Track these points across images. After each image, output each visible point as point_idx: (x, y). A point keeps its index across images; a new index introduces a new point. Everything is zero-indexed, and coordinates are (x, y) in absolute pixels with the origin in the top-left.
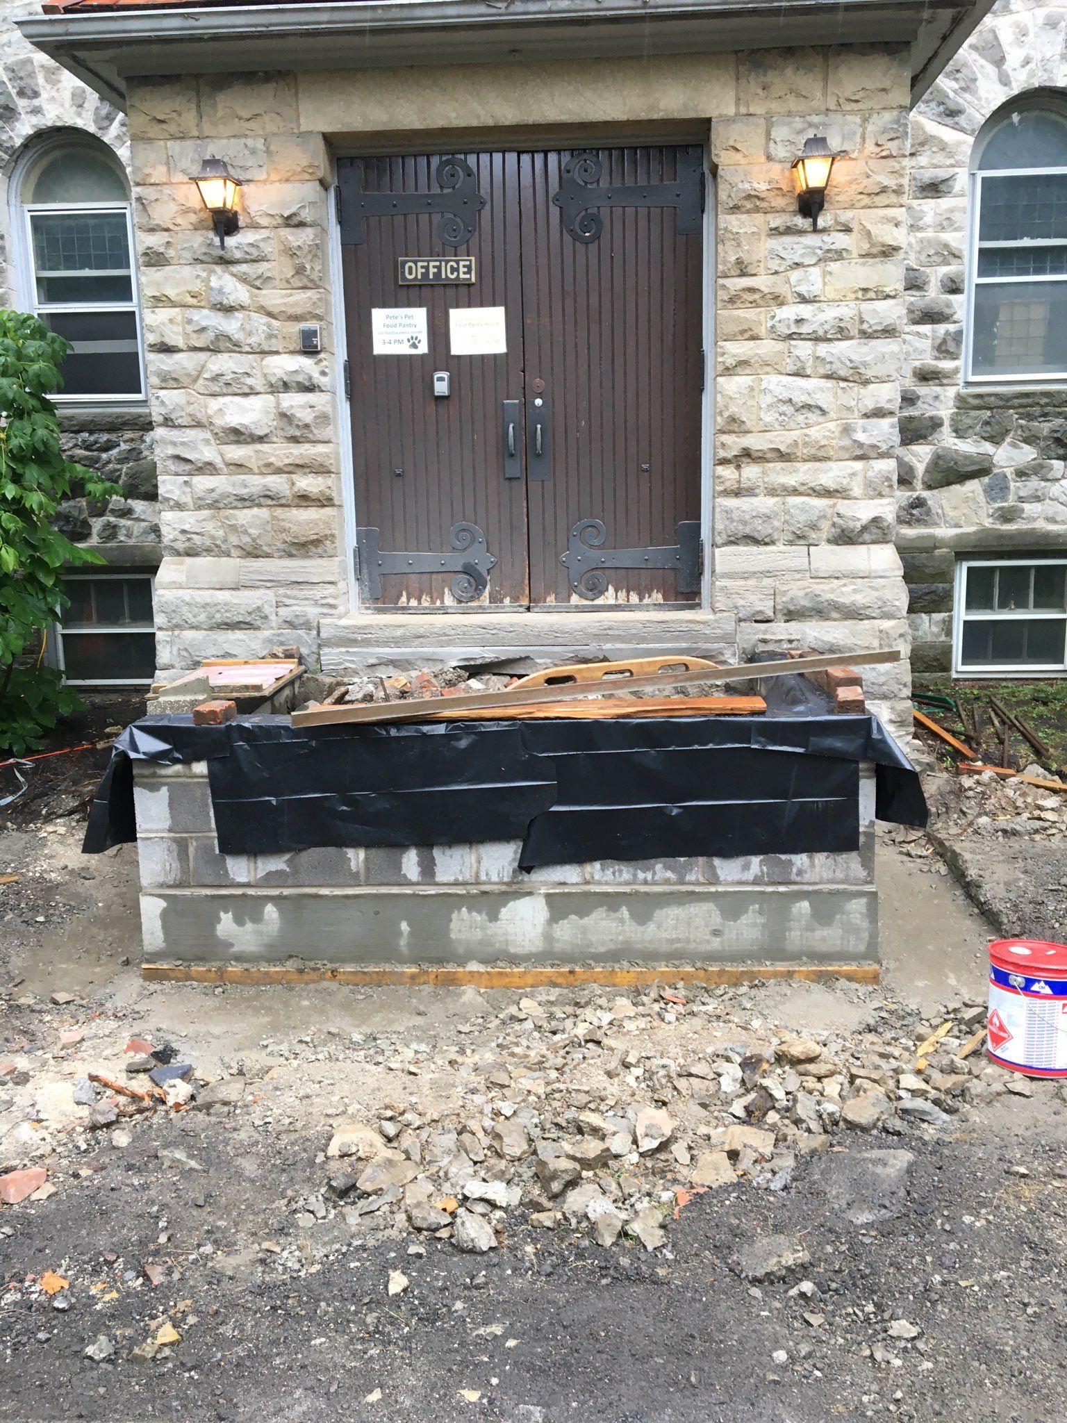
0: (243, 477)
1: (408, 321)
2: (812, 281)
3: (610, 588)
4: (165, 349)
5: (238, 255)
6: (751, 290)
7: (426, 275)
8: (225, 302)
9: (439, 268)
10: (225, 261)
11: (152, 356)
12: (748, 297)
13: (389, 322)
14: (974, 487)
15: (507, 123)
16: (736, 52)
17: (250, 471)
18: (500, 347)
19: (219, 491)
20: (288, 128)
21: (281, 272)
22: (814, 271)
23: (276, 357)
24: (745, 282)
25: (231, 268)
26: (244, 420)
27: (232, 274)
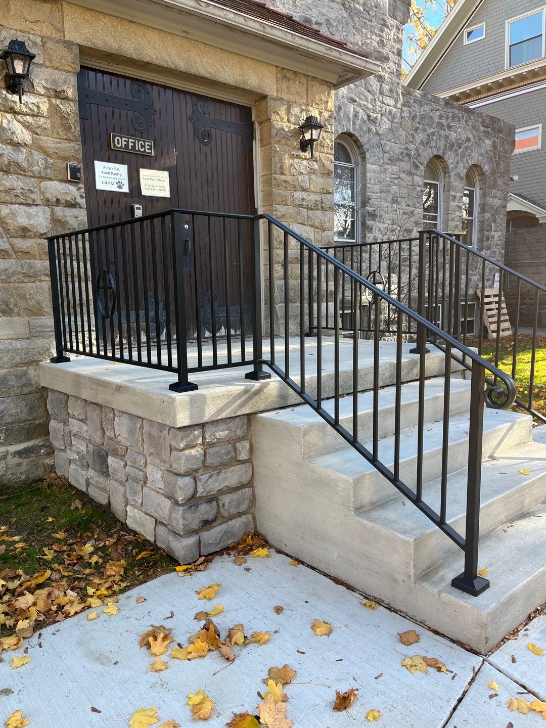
0: (28, 261)
1: (115, 172)
3: (223, 327)
5: (24, 109)
6: (285, 181)
7: (127, 146)
8: (15, 139)
9: (134, 143)
10: (12, 111)
12: (284, 185)
13: (105, 170)
15: (181, 70)
16: (277, 67)
17: (34, 257)
18: (167, 193)
19: (11, 270)
20: (58, 36)
21: (53, 126)
22: (307, 177)
23: (51, 182)
24: (283, 177)
25: (19, 117)
26: (32, 222)
27: (19, 121)
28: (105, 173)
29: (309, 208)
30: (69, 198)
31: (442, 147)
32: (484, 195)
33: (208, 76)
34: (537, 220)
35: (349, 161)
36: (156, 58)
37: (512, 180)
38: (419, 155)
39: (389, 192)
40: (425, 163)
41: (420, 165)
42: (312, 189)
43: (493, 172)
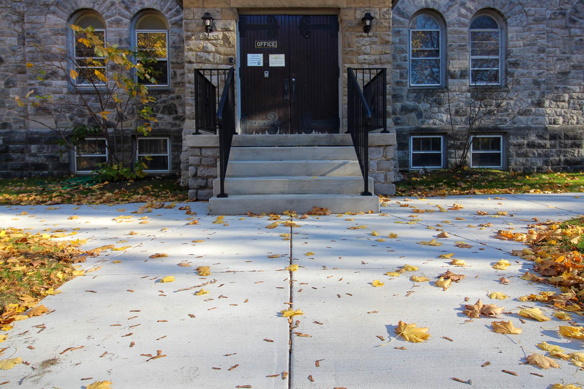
1: (257, 57)
2: (368, 49)
3: (314, 131)
4: (190, 62)
5: (212, 38)
6: (352, 51)
8: (209, 50)
9: (267, 44)
10: (208, 39)
11: (186, 64)
12: (351, 52)
13: (252, 57)
14: (413, 115)
15: (286, 6)
18: (283, 64)
20: (227, 6)
21: (224, 43)
22: (368, 46)
23: (221, 65)
24: (350, 49)
25: (210, 41)
27: (210, 43)
28: (252, 59)
29: (369, 64)
33: (302, 6)
35: (497, 27)
36: (274, 5)
38: (577, 12)
39: (534, 45)
41: (579, 20)
42: (372, 52)
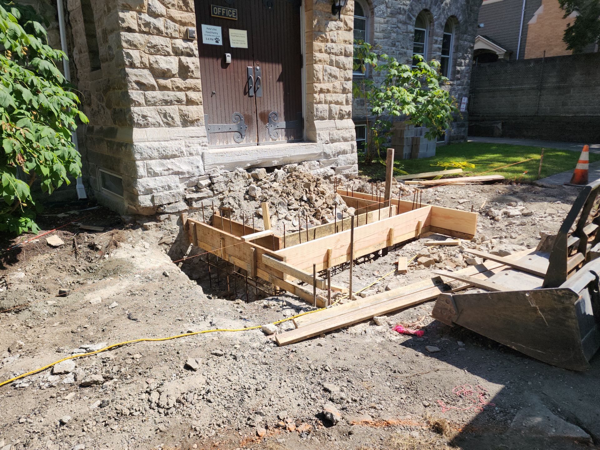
0: (167, 92)
1: (214, 31)
2: (334, 36)
3: (280, 135)
4: (130, 30)
6: (322, 36)
7: (221, 14)
8: (157, 12)
9: (225, 11)
12: (321, 39)
17: (169, 89)
18: (245, 46)
19: (157, 98)
21: (178, 3)
22: (335, 32)
23: (177, 40)
26: (168, 67)
28: (208, 32)
29: (336, 54)
30: (188, 50)
31: (429, 3)
32: (458, 39)
34: (497, 56)
35: (363, 15)
37: (479, 27)
38: (412, 9)
39: (389, 38)
40: (417, 15)
41: (412, 17)
42: (339, 41)
43: (466, 22)
